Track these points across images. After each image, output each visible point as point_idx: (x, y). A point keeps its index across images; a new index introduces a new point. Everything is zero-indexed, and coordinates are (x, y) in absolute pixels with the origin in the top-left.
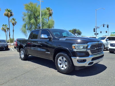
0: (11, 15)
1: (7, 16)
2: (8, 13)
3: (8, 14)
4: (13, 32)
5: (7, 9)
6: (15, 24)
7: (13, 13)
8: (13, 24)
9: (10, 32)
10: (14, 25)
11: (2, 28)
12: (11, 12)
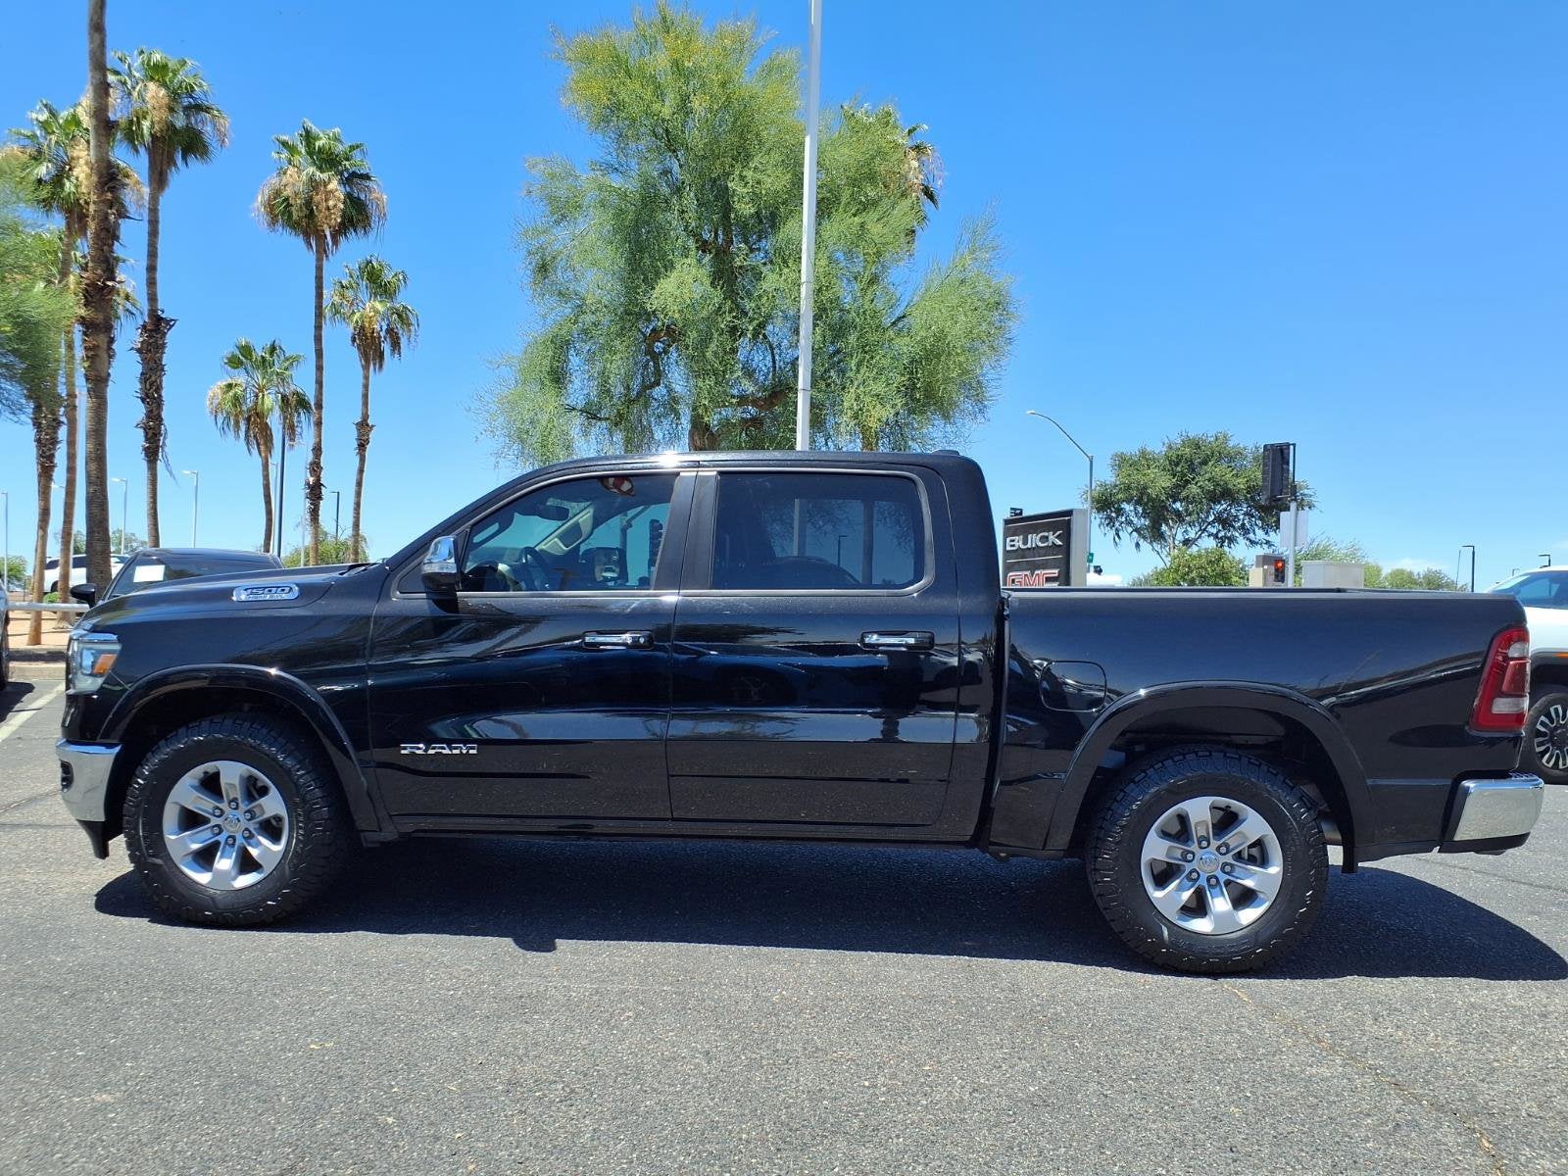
0: (357, 216)
1: (293, 225)
2: (314, 185)
3: (309, 202)
4: (362, 447)
5: (309, 137)
6: (396, 345)
7: (380, 194)
8: (370, 347)
9: (317, 450)
10: (381, 356)
11: (216, 389)
12: (353, 179)
